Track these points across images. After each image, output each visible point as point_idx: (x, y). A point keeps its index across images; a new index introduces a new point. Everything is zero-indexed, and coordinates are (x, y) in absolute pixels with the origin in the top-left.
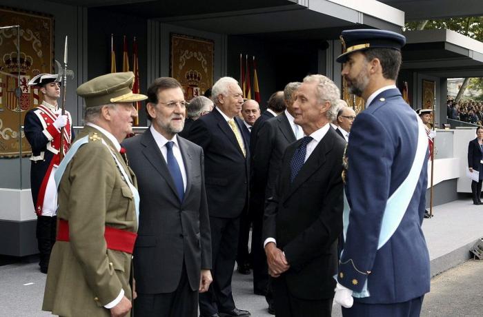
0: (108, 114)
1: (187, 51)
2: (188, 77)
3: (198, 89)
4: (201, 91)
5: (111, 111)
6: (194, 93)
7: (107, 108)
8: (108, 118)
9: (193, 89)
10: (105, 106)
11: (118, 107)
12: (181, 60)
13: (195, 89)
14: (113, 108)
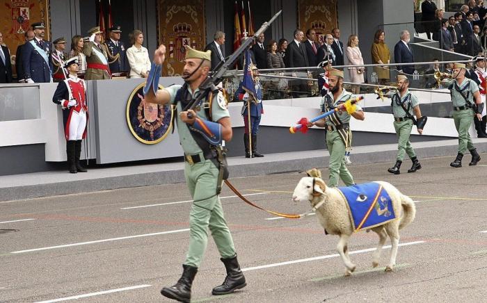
1: (174, 7)
2: (176, 30)
3: (188, 39)
4: (191, 40)
6: (184, 43)
9: (181, 40)
12: (168, 15)
13: (184, 39)
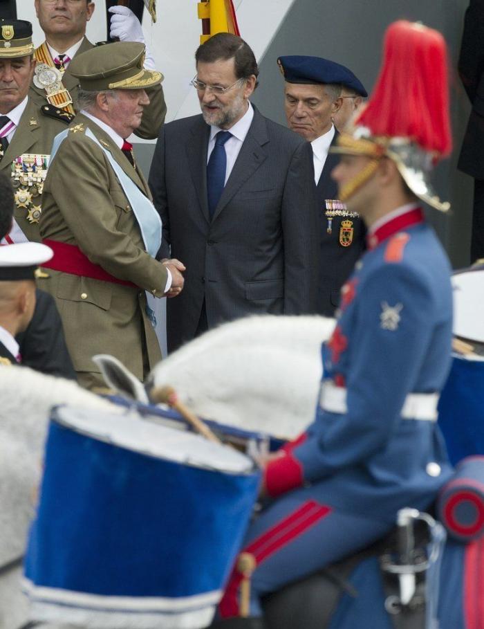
0: (106, 102)
5: (110, 100)
7: (104, 95)
8: (105, 107)
10: (101, 93)
11: (119, 95)
14: (111, 95)
